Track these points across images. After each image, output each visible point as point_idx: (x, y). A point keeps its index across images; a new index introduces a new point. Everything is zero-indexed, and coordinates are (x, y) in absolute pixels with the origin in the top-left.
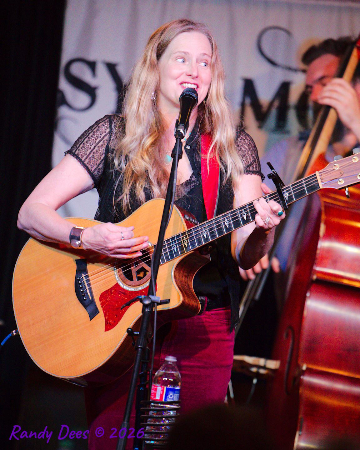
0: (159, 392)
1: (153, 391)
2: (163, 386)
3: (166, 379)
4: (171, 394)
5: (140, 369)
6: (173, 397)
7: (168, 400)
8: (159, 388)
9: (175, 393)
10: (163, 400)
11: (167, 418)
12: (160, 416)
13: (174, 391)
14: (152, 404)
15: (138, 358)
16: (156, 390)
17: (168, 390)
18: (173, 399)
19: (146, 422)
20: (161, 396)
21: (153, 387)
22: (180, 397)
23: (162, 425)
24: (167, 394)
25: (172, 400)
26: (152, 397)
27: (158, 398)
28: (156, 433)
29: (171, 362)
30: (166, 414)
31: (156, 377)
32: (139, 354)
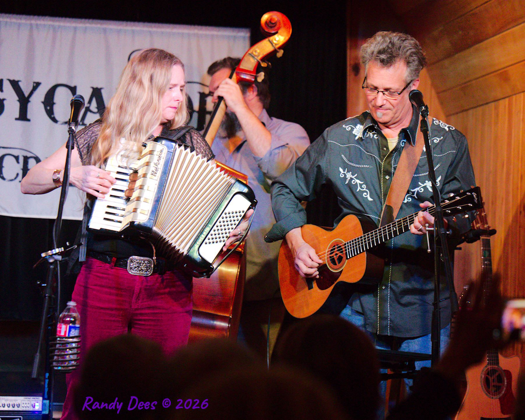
0: (63, 329)
1: (58, 329)
2: (66, 325)
3: (68, 319)
4: (73, 330)
5: (48, 313)
6: (75, 333)
7: (71, 336)
8: (64, 326)
9: (76, 329)
10: (67, 335)
11: (70, 349)
12: (65, 348)
13: (75, 328)
14: (58, 339)
15: (46, 304)
16: (61, 328)
17: (70, 328)
18: (74, 334)
19: (54, 353)
20: (65, 332)
21: (58, 326)
22: (80, 333)
23: (67, 355)
24: (70, 331)
25: (73, 336)
26: (58, 333)
27: (62, 334)
28: (62, 361)
29: (72, 306)
30: (69, 346)
31: (61, 318)
32: (46, 301)
